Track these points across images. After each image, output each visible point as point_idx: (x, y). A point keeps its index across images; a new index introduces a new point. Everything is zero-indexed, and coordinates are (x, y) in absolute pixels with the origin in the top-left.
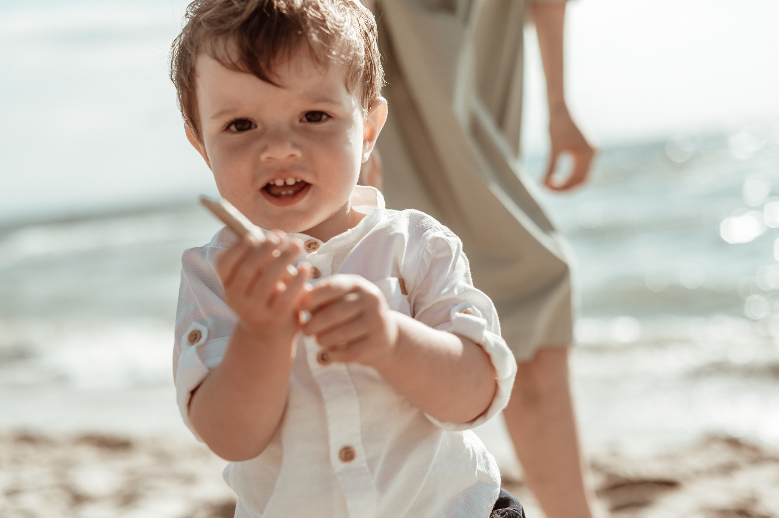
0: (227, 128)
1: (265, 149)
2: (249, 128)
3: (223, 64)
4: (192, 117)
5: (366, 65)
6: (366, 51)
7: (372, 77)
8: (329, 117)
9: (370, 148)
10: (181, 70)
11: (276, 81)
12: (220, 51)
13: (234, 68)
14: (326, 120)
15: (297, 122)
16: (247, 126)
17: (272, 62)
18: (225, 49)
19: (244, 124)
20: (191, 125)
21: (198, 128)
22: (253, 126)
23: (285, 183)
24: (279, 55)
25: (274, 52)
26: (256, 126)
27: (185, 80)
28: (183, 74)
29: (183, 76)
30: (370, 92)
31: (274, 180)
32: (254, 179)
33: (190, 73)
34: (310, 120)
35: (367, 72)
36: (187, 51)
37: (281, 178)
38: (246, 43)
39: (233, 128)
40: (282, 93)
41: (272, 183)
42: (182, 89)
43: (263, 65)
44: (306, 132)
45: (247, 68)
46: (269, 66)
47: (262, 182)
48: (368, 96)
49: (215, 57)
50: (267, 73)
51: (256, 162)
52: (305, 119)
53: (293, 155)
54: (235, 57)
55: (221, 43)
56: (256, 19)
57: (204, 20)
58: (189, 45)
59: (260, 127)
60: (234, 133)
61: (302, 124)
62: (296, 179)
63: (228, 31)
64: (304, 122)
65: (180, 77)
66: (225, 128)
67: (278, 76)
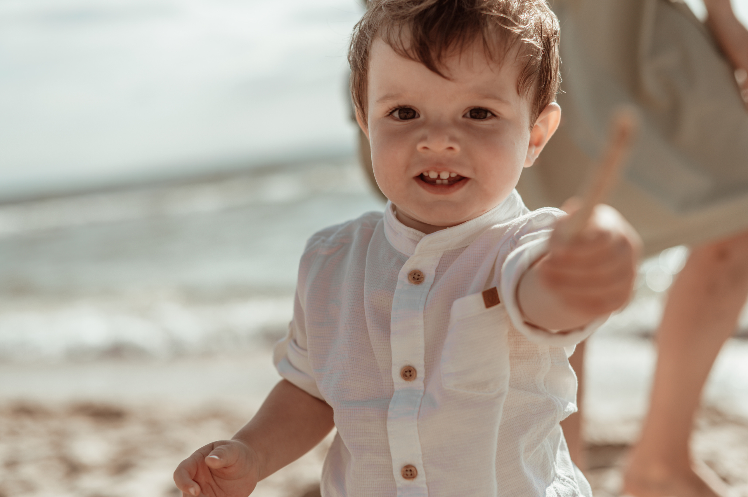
0: (390, 114)
1: (424, 139)
2: (413, 117)
3: (395, 50)
4: (361, 99)
5: (542, 70)
6: (544, 56)
7: (546, 82)
8: (494, 115)
9: (535, 153)
10: (356, 52)
11: (446, 73)
12: (395, 37)
13: (405, 54)
14: (490, 118)
15: (460, 117)
16: (411, 114)
17: (443, 53)
18: (400, 35)
19: (408, 113)
20: (359, 106)
21: (365, 110)
22: (417, 115)
23: (439, 176)
24: (451, 47)
25: (446, 44)
26: (419, 116)
27: (359, 62)
28: (357, 56)
29: (357, 58)
30: (543, 98)
31: (428, 172)
32: (408, 167)
33: (363, 55)
34: (472, 117)
35: (542, 76)
36: (365, 34)
37: (435, 170)
38: (420, 32)
39: (396, 114)
40: (450, 86)
41: (426, 174)
42: (355, 71)
43: (433, 55)
44: (466, 128)
45: (417, 56)
46: (439, 57)
47: (416, 172)
48: (540, 101)
49: (389, 42)
50: (437, 64)
51: (413, 151)
52: (468, 115)
53: (451, 148)
54: (407, 45)
55: (396, 29)
56: (434, 9)
57: (384, 5)
58: (367, 28)
59: (422, 117)
60: (396, 120)
61: (465, 120)
62: (450, 173)
63: (404, 17)
64: (467, 117)
65: (355, 59)
66: (388, 113)
67: (447, 68)
